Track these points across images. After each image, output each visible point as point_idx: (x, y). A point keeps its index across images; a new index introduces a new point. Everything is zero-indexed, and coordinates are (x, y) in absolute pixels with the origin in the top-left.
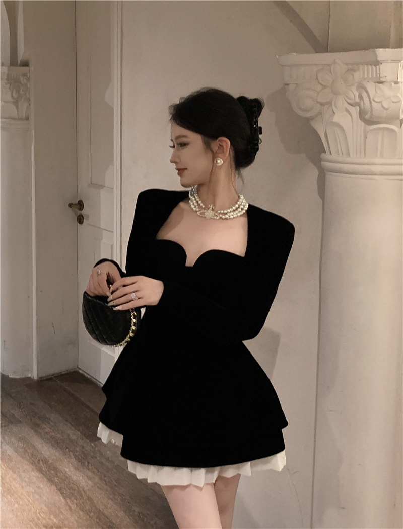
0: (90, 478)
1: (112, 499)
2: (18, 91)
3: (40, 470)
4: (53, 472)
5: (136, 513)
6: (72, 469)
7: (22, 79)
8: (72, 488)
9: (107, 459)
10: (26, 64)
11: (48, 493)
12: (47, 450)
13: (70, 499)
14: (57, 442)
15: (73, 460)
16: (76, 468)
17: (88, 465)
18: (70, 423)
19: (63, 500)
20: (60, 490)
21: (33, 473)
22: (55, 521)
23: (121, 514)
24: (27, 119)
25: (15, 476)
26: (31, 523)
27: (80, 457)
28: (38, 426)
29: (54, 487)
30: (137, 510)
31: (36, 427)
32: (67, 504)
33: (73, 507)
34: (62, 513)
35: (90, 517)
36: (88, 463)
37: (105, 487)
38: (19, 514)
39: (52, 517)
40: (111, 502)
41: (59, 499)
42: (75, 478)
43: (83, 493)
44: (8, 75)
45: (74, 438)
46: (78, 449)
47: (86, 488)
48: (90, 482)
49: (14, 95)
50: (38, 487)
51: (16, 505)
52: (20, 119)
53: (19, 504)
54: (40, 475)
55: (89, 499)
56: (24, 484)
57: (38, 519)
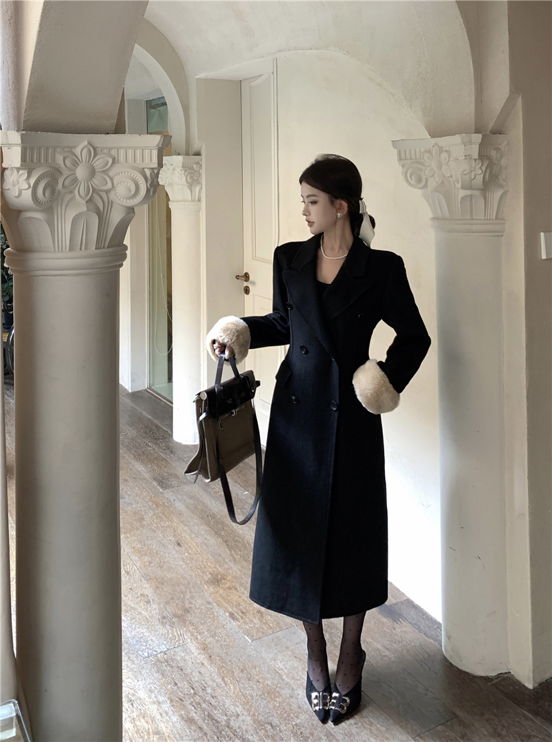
2: (191, 177)
3: (208, 524)
4: (220, 526)
7: (195, 166)
8: (237, 541)
10: (198, 154)
11: (216, 543)
12: (215, 507)
13: (235, 550)
19: (228, 552)
20: (226, 542)
21: (202, 527)
22: (220, 569)
24: (199, 200)
25: (186, 528)
26: (199, 571)
29: (220, 540)
31: (206, 488)
32: (232, 555)
33: (238, 557)
34: (227, 563)
38: (188, 562)
39: (217, 566)
44: (183, 163)
49: (188, 180)
50: (206, 539)
51: (186, 554)
52: (193, 201)
53: (189, 553)
54: (208, 529)
56: (193, 536)
57: (205, 567)
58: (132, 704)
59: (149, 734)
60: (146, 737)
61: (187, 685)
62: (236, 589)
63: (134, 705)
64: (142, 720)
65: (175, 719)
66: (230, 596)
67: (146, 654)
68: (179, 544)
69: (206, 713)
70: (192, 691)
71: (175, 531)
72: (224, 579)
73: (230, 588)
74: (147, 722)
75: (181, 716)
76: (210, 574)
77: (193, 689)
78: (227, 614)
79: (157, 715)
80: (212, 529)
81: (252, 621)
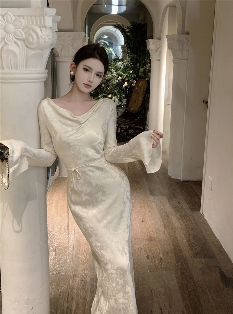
0: (180, 224)
1: (184, 235)
3: (161, 216)
4: (166, 218)
5: (191, 243)
6: (175, 219)
8: (170, 226)
9: (194, 220)
11: (160, 225)
12: (169, 209)
13: (167, 229)
14: (176, 207)
15: (178, 216)
16: (177, 219)
17: (184, 220)
18: (186, 201)
19: (163, 229)
20: (165, 225)
21: (158, 216)
22: (155, 235)
23: (185, 241)
25: (150, 215)
26: (145, 234)
27: (182, 215)
28: (171, 198)
29: (163, 223)
30: (193, 241)
31: (170, 199)
32: (164, 231)
33: (166, 233)
34: (160, 234)
35: (171, 238)
36: (185, 218)
37: (185, 229)
39: (155, 234)
40: (183, 235)
41: (162, 229)
42: (174, 222)
43: (174, 229)
45: (185, 207)
46: (183, 212)
47: (176, 228)
48: (179, 226)
50: (157, 222)
53: (145, 226)
54: (160, 217)
55: (175, 232)
56: (152, 219)
57: (149, 233)
59: (81, 298)
60: (79, 299)
62: (157, 246)
63: (83, 283)
64: (82, 291)
66: (152, 248)
68: (143, 221)
71: (145, 215)
72: (155, 240)
73: (155, 244)
74: (83, 292)
76: (150, 236)
78: (146, 255)
79: (89, 291)
80: (162, 218)
81: (155, 262)
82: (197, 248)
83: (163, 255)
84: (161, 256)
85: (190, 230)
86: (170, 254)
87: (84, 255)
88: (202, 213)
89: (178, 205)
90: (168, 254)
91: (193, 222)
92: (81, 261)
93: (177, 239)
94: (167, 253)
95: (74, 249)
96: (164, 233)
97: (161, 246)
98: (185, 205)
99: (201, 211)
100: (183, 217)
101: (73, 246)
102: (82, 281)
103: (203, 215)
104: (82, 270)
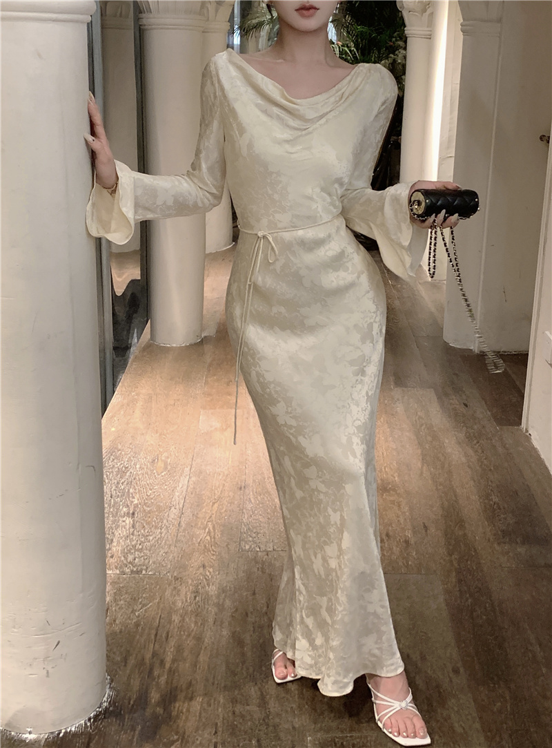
0: (466, 455)
1: (475, 481)
3: (417, 433)
4: (429, 438)
5: (491, 503)
6: (453, 442)
9: (503, 446)
11: (411, 453)
12: (437, 416)
13: (428, 466)
14: (456, 414)
15: (462, 436)
16: (458, 443)
17: (475, 445)
18: (485, 402)
19: (420, 466)
20: (424, 455)
21: (407, 434)
22: (396, 478)
23: (474, 497)
27: (472, 435)
28: (446, 395)
30: (496, 500)
31: (442, 396)
33: (426, 474)
34: (409, 475)
36: (478, 442)
37: (478, 468)
39: (396, 475)
40: (472, 483)
41: (417, 464)
42: (449, 450)
43: (446, 466)
45: (481, 416)
46: (476, 427)
47: (453, 463)
48: (463, 459)
54: (413, 437)
55: (450, 472)
56: (390, 439)
57: (380, 471)
58: (195, 597)
59: (189, 635)
60: (184, 637)
61: (264, 601)
62: (399, 506)
63: (197, 598)
64: (193, 619)
65: (225, 632)
66: (387, 511)
67: (247, 547)
69: (261, 641)
70: (265, 608)
72: (395, 490)
74: (196, 623)
75: (234, 633)
76: (382, 480)
77: (268, 607)
79: (211, 620)
80: (417, 438)
81: (391, 549)
82: (505, 519)
83: (414, 533)
84: (409, 534)
85: (490, 470)
86: (432, 530)
87: (207, 530)
88: (527, 431)
89: (462, 409)
90: (426, 531)
91: (500, 450)
92: (199, 543)
93: (455, 492)
94: (425, 527)
95: (183, 514)
96: (421, 474)
97: (411, 509)
98: (481, 411)
99: (523, 425)
100: (474, 438)
101: (181, 506)
102: (196, 592)
103: (528, 434)
104: (199, 567)
